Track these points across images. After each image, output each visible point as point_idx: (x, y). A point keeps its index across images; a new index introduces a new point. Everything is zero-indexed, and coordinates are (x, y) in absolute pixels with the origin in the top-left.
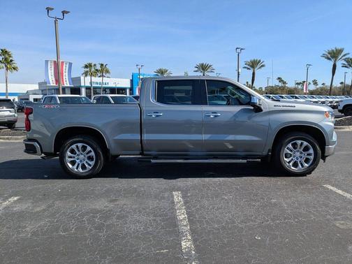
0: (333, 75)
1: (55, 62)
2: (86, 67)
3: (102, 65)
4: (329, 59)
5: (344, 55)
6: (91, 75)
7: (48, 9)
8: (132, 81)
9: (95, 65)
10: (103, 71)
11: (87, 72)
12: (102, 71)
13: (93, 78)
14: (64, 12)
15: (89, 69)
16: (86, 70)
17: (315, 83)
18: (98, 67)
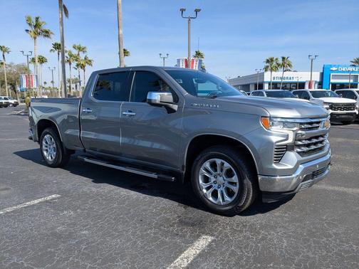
1: (186, 60)
2: (268, 61)
3: (283, 58)
6: (272, 70)
7: (182, 10)
8: (322, 75)
9: (277, 59)
10: (285, 64)
11: (267, 67)
12: (283, 65)
13: (273, 73)
14: (197, 11)
15: (271, 64)
16: (268, 64)
18: (280, 61)
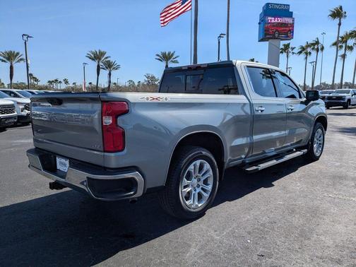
0: (98, 75)
4: (93, 59)
5: (106, 58)
17: (66, 82)
